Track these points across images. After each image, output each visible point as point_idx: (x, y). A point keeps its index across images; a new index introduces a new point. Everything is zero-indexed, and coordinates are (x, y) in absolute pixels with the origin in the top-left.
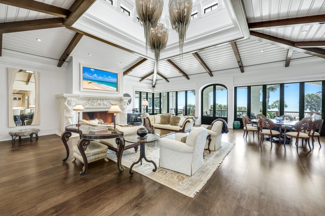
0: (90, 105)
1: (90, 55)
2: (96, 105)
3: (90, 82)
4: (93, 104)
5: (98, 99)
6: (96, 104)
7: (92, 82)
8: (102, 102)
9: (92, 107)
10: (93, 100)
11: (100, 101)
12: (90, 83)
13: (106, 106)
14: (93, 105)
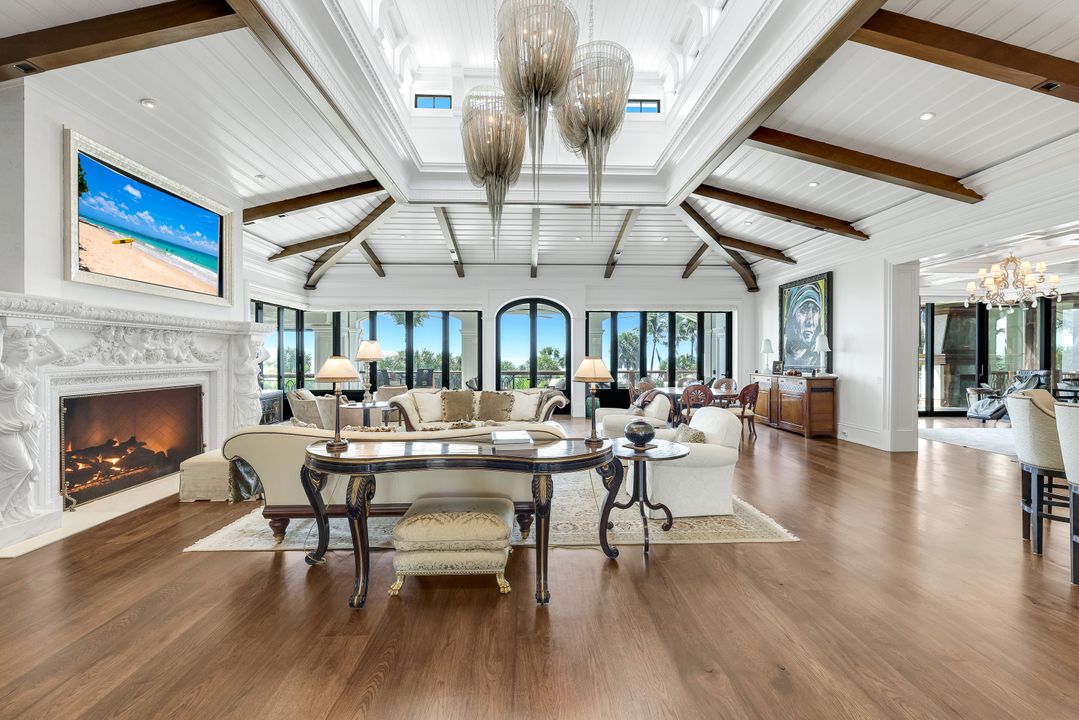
0: (103, 361)
1: (150, 106)
2: (136, 360)
3: (124, 238)
4: (121, 352)
5: (143, 331)
6: (134, 352)
7: (131, 241)
8: (160, 343)
9: (114, 367)
10: (122, 334)
11: (155, 337)
12: (123, 242)
13: (174, 364)
14: (122, 361)
